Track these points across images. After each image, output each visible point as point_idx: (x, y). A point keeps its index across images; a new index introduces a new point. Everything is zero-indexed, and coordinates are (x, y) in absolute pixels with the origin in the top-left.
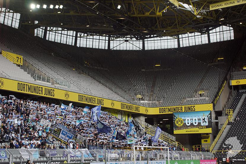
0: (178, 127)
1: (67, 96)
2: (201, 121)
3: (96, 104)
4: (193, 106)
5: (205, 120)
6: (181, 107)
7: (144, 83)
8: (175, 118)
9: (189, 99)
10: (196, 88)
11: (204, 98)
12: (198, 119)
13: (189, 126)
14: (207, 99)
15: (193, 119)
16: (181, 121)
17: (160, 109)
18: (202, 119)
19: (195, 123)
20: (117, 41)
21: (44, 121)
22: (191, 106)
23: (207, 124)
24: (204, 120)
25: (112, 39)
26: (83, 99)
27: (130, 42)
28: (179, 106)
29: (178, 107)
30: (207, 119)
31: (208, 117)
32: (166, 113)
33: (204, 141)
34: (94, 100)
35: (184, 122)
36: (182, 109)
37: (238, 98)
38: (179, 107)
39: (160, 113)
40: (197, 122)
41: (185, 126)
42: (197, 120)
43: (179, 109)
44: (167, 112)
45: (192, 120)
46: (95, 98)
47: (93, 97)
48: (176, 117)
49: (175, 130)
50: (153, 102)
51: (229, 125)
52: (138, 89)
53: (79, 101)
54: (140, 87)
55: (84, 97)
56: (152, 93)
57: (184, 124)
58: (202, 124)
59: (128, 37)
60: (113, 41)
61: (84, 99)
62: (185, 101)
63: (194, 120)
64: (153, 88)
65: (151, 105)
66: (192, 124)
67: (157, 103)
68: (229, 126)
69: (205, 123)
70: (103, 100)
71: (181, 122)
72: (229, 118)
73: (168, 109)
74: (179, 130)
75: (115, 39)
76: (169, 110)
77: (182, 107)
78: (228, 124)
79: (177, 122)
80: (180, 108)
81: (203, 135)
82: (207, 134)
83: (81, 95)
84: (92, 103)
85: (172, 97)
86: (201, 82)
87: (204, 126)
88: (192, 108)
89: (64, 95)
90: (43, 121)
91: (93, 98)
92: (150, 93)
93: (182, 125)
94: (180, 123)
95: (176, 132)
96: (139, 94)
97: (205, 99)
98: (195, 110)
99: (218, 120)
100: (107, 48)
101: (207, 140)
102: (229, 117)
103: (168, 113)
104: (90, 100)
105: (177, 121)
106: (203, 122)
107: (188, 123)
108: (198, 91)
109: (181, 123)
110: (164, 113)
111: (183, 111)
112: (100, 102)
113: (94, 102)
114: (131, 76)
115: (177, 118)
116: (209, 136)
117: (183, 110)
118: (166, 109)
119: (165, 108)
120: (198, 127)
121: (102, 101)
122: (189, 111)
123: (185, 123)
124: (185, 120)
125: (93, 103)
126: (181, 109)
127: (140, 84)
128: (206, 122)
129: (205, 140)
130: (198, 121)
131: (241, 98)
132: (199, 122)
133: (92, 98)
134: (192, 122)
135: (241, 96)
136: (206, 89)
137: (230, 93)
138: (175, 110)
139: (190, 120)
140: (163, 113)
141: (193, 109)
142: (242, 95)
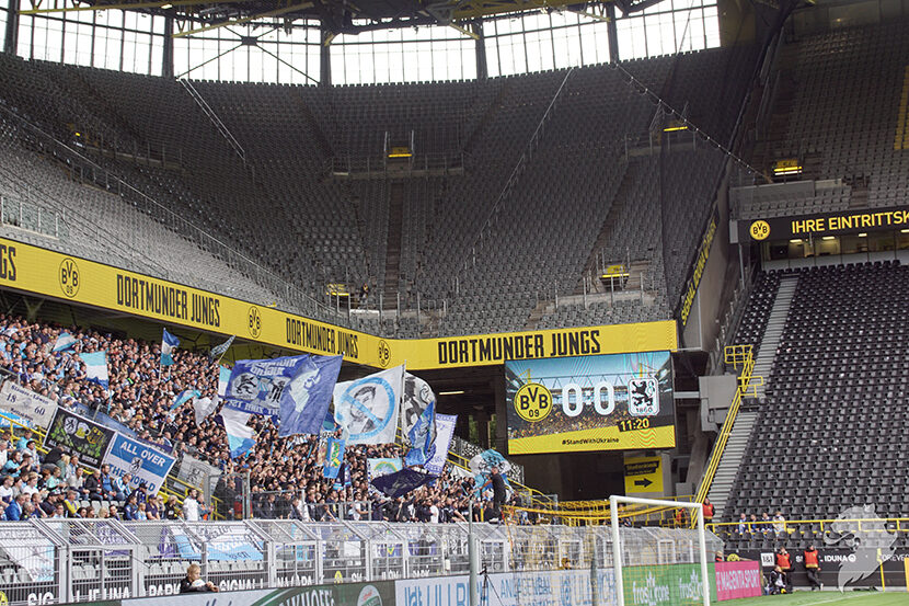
0: (527, 424)
1: (70, 281)
2: (631, 398)
3: (189, 318)
4: (589, 329)
5: (648, 391)
6: (536, 336)
7: (351, 232)
8: (515, 383)
9: (567, 301)
10: (588, 254)
11: (633, 295)
12: (615, 388)
13: (575, 420)
14: (648, 299)
15: (593, 389)
16: (541, 396)
17: (440, 344)
18: (635, 389)
19: (604, 405)
20: (203, 39)
21: (18, 394)
22: (582, 333)
23: (655, 409)
24: (641, 390)
25: (186, 30)
26: (135, 294)
27: (266, 46)
28: (529, 333)
29: (524, 334)
30: (656, 387)
31: (657, 377)
32: (471, 363)
33: (637, 483)
34: (180, 300)
35: (555, 402)
36: (541, 346)
37: (765, 296)
38: (527, 338)
39: (441, 362)
40: (611, 399)
41: (558, 420)
42: (611, 391)
43: (528, 346)
44: (474, 360)
45: (588, 393)
46: (184, 293)
47: (176, 287)
48: (519, 381)
49: (516, 437)
50: (405, 314)
51: (747, 410)
52: (329, 256)
53: (120, 303)
54: (334, 249)
55: (140, 286)
56: (392, 278)
57: (553, 412)
58: (633, 410)
59: (263, 24)
60: (189, 38)
61: (139, 295)
62: (550, 308)
63: (597, 391)
64: (394, 253)
65: (396, 327)
66: (589, 411)
67: (423, 318)
68: (750, 419)
69: (644, 405)
70: (217, 301)
71: (541, 401)
72: (743, 382)
73: (477, 344)
74: (531, 435)
75: (203, 29)
76: (485, 351)
77: (541, 336)
78: (742, 409)
79: (522, 403)
80: (532, 341)
81: (631, 456)
82: (651, 452)
83: (128, 279)
84: (172, 315)
85: (488, 291)
86: (608, 227)
87: (642, 418)
88: (587, 342)
89: (57, 275)
90: (14, 392)
91: (178, 292)
92: (383, 277)
93: (543, 413)
94: (534, 405)
95: (517, 446)
96: (338, 282)
97: (639, 302)
98: (598, 351)
99: (698, 390)
100: (157, 71)
101: (649, 477)
102: (743, 378)
103: (478, 363)
104: (165, 300)
105: (522, 397)
106: (639, 399)
107: (573, 407)
108: (601, 268)
109: (541, 407)
110: (458, 364)
111: (547, 354)
112: (205, 310)
113: (180, 313)
114: (288, 198)
115: (521, 384)
116: (658, 462)
117: (548, 351)
118: (470, 345)
119: (465, 342)
120: (614, 424)
121: (213, 307)
122: (575, 354)
123: (560, 408)
124: (561, 391)
125: (179, 316)
126: (537, 347)
127: (335, 237)
128: (651, 400)
129: (641, 478)
130: (617, 394)
131: (774, 296)
132: (621, 399)
133: (172, 290)
134: (588, 403)
135: (776, 289)
136: (633, 257)
137: (730, 278)
138: (508, 348)
139: (579, 392)
140: (456, 361)
141: (592, 344)
142: (779, 283)
